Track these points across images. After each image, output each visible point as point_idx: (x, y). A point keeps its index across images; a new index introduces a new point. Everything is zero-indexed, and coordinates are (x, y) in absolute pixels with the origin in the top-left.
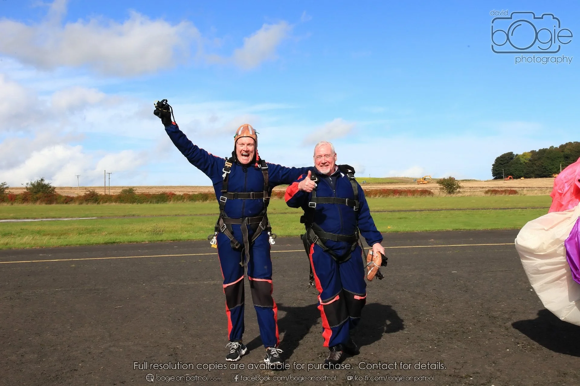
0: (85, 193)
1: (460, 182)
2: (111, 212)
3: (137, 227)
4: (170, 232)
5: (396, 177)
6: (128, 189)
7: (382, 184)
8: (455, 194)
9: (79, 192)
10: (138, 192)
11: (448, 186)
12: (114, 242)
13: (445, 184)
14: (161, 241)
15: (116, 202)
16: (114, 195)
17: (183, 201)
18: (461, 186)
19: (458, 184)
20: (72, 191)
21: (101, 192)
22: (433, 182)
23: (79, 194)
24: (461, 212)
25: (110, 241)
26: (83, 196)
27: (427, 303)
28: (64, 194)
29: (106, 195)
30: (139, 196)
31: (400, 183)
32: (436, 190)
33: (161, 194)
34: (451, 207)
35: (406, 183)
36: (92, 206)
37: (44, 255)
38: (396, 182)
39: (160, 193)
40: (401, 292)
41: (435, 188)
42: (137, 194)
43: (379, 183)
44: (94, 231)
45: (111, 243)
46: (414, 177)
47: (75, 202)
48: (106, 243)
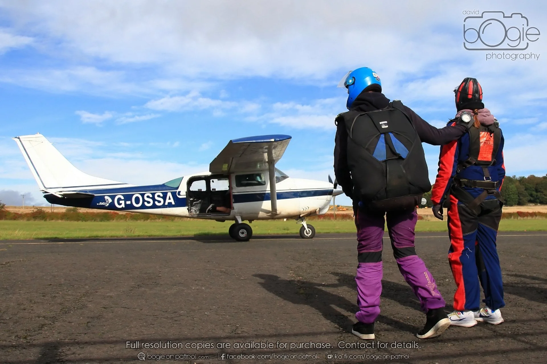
15: (62, 219)
16: (59, 213)
17: (126, 220)
20: (17, 210)
21: (48, 211)
23: (26, 211)
26: (31, 213)
29: (53, 213)
30: (84, 214)
33: (105, 213)
36: (38, 223)
42: (81, 212)
47: (23, 218)
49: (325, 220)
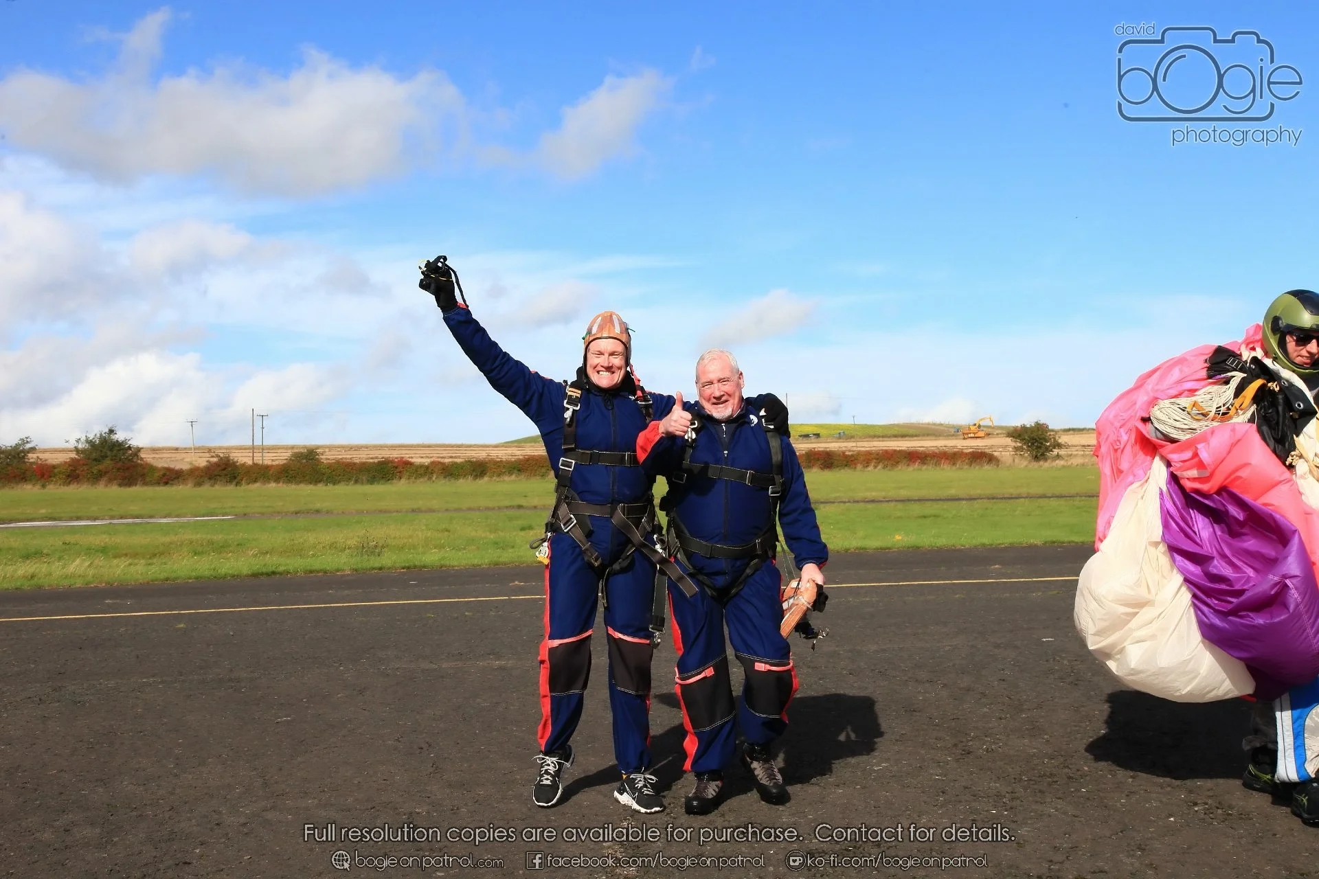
0: (207, 461)
1: (1061, 433)
2: (267, 504)
3: (326, 537)
4: (401, 548)
5: (913, 424)
6: (306, 451)
7: (881, 439)
8: (1049, 461)
9: (194, 459)
10: (327, 457)
11: (1033, 444)
12: (274, 573)
13: (1025, 439)
14: (380, 569)
15: (277, 480)
16: (272, 466)
17: (430, 478)
18: (1063, 443)
19: (1055, 439)
20: (179, 456)
21: (244, 459)
22: (998, 434)
23: (194, 462)
24: (1062, 502)
25: (264, 570)
26: (204, 467)
27: (985, 710)
28: (160, 462)
29: (255, 465)
30: (330, 466)
31: (924, 435)
32: (1006, 453)
33: (379, 462)
34: (1040, 491)
35: (936, 436)
36: (222, 491)
37: (115, 601)
38: (914, 434)
39: (376, 461)
40: (927, 685)
41: (1003, 447)
42: (325, 462)
43: (874, 436)
44: (230, 546)
45: (268, 574)
46: (955, 423)
47: (185, 481)
48: (255, 575)
49: (925, 467)
